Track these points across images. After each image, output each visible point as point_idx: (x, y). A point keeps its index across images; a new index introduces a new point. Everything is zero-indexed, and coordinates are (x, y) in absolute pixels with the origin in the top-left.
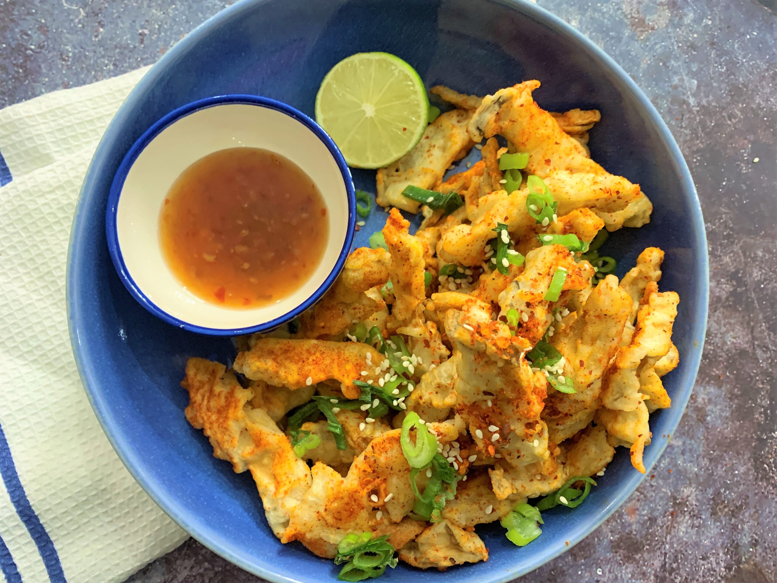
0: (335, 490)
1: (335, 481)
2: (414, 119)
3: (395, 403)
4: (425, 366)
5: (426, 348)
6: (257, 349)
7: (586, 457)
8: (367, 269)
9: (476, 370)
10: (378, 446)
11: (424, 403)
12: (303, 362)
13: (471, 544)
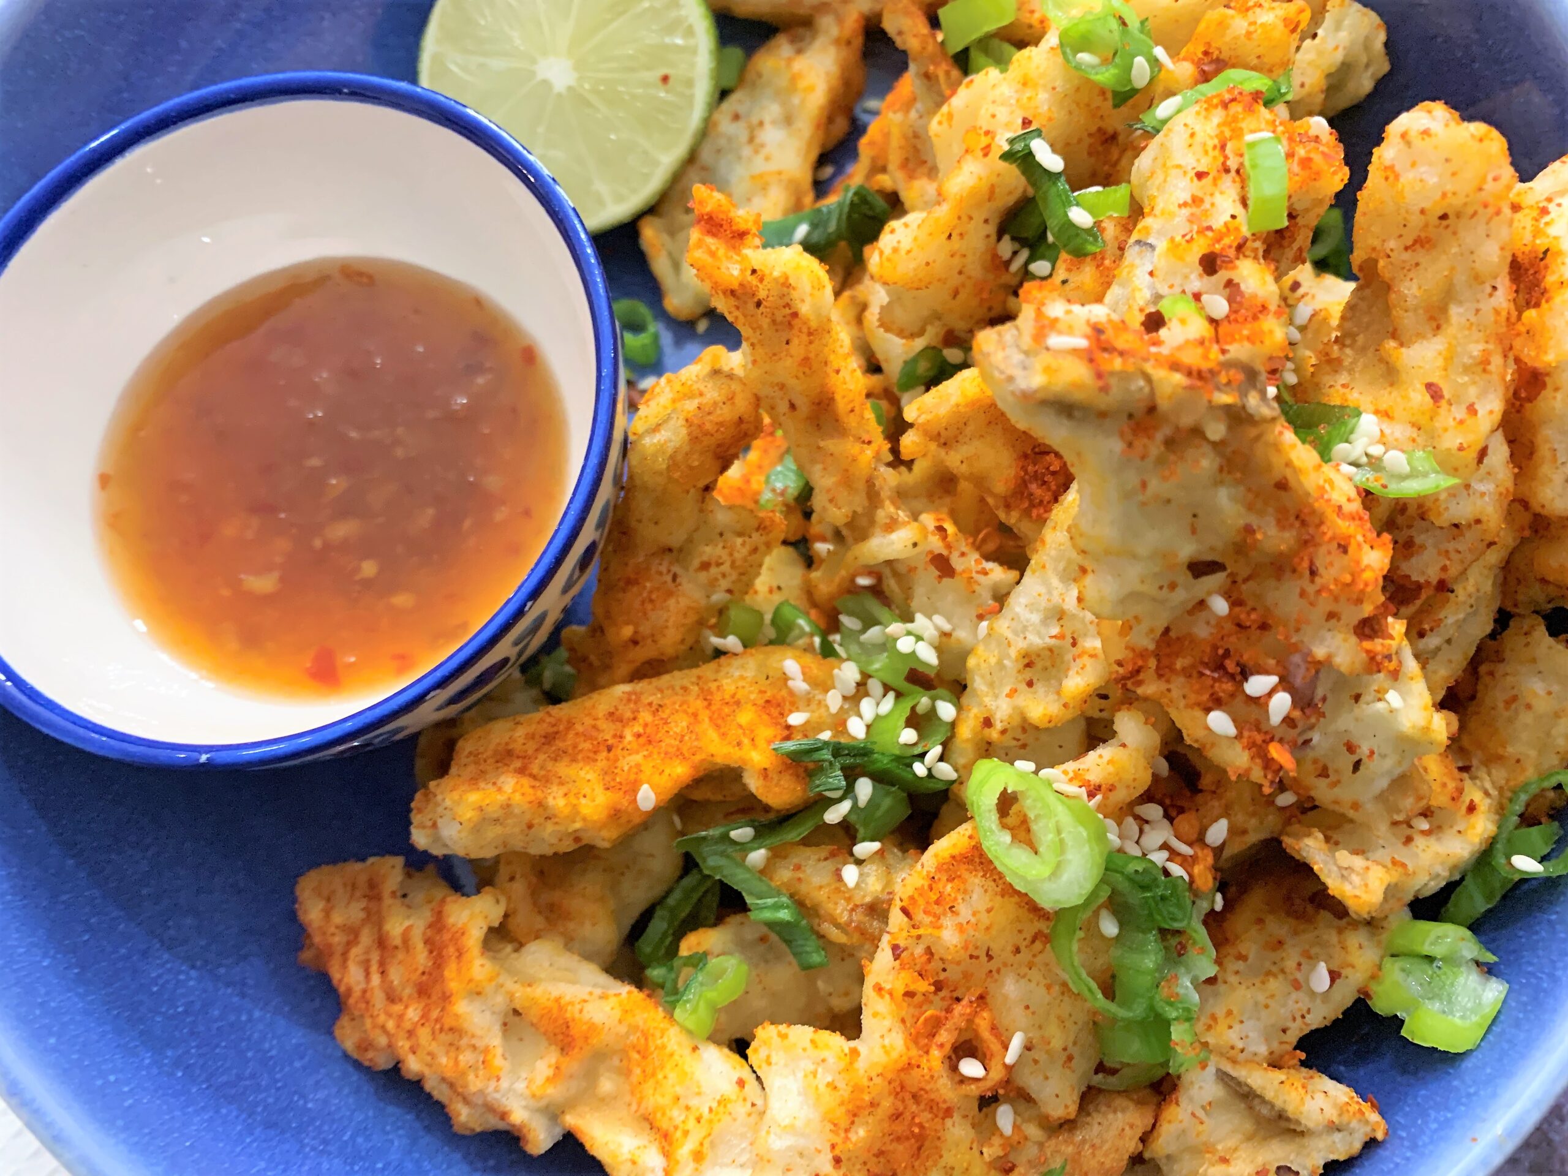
0: (841, 1085)
1: (831, 1061)
2: (679, 41)
3: (920, 769)
4: (962, 635)
5: (946, 581)
6: (464, 760)
7: (1526, 718)
8: (691, 406)
9: (1144, 485)
10: (921, 902)
11: (1004, 732)
12: (609, 749)
13: (1320, 1101)
